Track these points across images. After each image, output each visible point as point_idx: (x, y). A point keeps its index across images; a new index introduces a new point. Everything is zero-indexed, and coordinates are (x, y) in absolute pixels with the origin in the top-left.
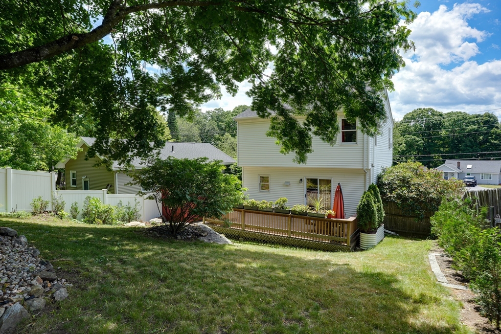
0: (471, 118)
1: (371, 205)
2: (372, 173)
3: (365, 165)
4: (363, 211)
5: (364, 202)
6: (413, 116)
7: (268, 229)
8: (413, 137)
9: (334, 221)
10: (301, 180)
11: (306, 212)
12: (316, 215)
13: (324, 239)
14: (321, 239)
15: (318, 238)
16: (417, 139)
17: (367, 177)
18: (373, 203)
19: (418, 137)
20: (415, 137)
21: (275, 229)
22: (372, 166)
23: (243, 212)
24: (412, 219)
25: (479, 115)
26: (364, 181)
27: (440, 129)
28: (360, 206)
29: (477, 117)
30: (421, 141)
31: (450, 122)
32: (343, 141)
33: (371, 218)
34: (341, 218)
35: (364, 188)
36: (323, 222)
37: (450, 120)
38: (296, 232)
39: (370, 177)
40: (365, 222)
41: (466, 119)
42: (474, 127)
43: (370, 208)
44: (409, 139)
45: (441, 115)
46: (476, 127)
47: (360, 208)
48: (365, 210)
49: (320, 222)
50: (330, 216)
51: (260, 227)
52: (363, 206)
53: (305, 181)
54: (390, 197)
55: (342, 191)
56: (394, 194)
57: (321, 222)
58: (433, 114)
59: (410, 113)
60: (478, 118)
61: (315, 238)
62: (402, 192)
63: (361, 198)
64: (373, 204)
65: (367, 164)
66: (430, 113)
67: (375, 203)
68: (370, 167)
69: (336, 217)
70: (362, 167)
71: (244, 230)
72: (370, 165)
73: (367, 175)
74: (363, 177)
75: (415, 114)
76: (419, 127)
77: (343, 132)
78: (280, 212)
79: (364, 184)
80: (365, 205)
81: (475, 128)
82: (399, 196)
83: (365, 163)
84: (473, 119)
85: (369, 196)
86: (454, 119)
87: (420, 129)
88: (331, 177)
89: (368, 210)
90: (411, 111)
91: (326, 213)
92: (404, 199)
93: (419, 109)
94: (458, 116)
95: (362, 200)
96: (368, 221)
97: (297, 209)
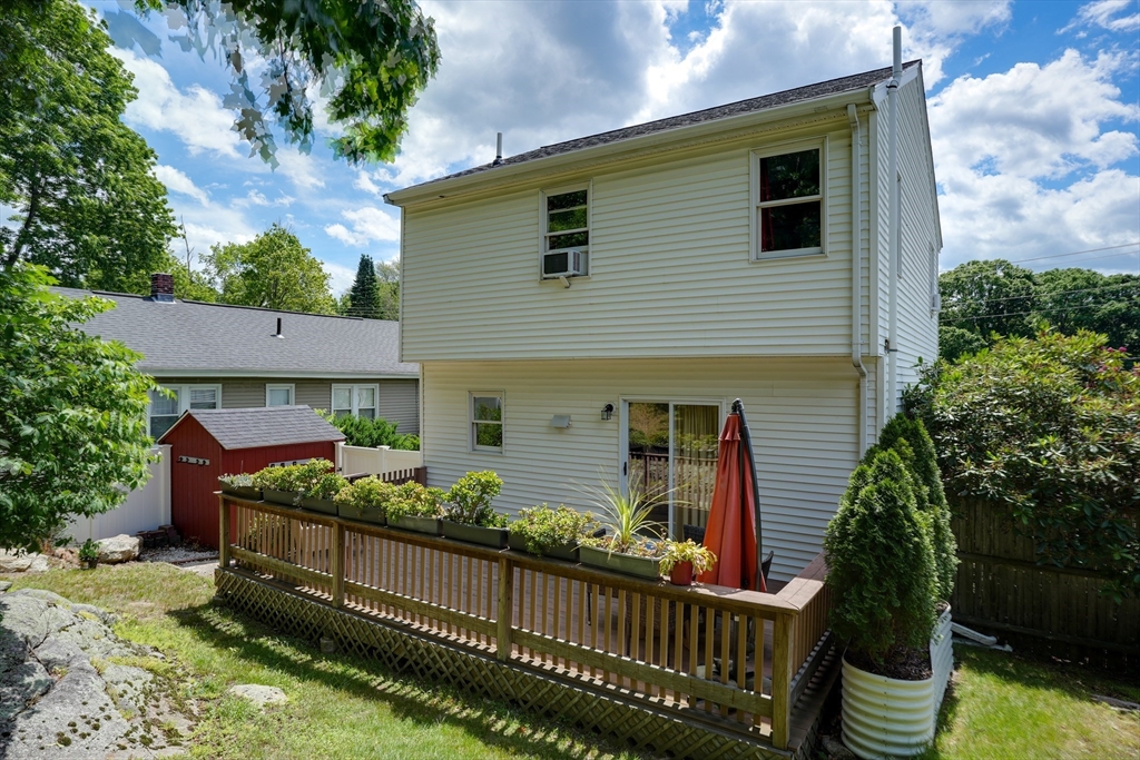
0: (1109, 284)
1: (910, 519)
2: (886, 377)
3: (858, 338)
4: (862, 548)
5: (867, 504)
6: (957, 279)
7: (421, 611)
8: (958, 331)
9: (705, 603)
10: (609, 408)
11: (572, 543)
12: (617, 564)
13: (654, 689)
14: (641, 686)
15: (627, 681)
16: (968, 335)
17: (867, 394)
18: (913, 505)
19: (972, 330)
20: (965, 331)
21: (447, 613)
22: (887, 348)
23: (336, 527)
24: (1079, 583)
25: (1129, 276)
26: (851, 412)
27: (1027, 310)
28: (845, 521)
29: (1123, 282)
30: (978, 340)
31: (1054, 293)
32: (767, 245)
33: (904, 591)
34: (745, 585)
35: (851, 439)
36: (651, 601)
37: (1054, 289)
38: (529, 636)
39: (877, 391)
40: (871, 614)
41: (1095, 286)
42: (1118, 305)
43: (902, 539)
44: (949, 335)
45: (1029, 277)
46: (1122, 305)
47: (844, 535)
48: (874, 544)
49: (637, 597)
50: (684, 569)
51: (393, 597)
52: (863, 523)
53: (622, 412)
54: (975, 479)
55: (753, 442)
56: (996, 463)
57: (644, 603)
58: (1007, 275)
59: (950, 273)
60: (1128, 284)
61: (613, 677)
62: (1037, 455)
63: (851, 483)
64: (916, 516)
65: (869, 337)
66: (1000, 274)
67: (921, 507)
68: (881, 351)
69: (713, 578)
70: (843, 350)
71: (342, 607)
72: (881, 341)
73: (867, 384)
74: (850, 393)
75: (963, 275)
76: (973, 306)
77: (765, 211)
78: (467, 536)
79: (851, 421)
80: (876, 517)
81: (1120, 309)
82: (1020, 476)
83: (859, 331)
84: (1115, 287)
85: (892, 472)
86: (1065, 287)
87: (975, 311)
88: (721, 396)
89: (888, 549)
90: (952, 269)
91: (665, 559)
92: (1047, 490)
93: (974, 263)
94: (1075, 279)
95: (857, 489)
96: (890, 607)
97: (535, 530)
